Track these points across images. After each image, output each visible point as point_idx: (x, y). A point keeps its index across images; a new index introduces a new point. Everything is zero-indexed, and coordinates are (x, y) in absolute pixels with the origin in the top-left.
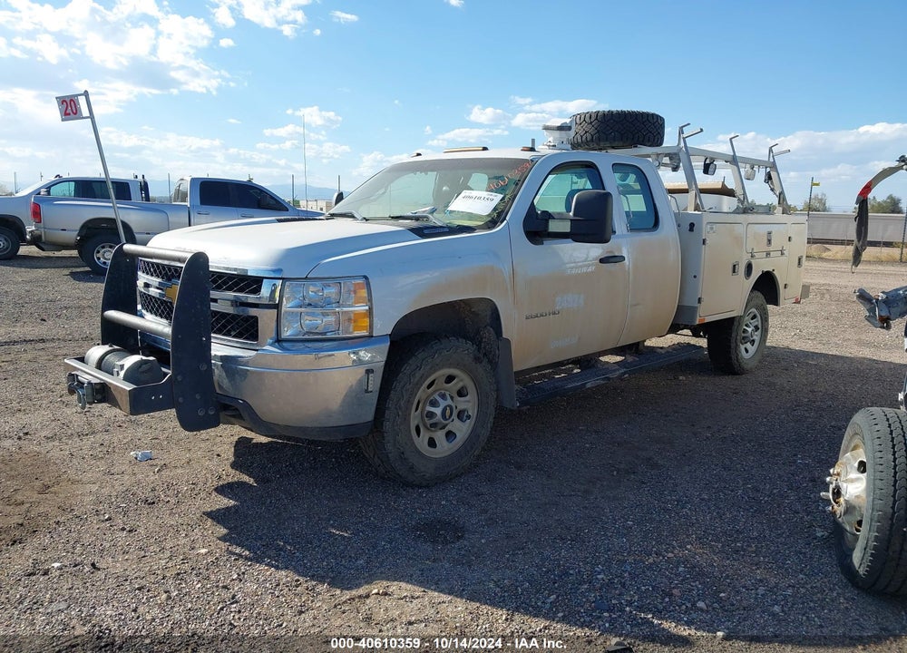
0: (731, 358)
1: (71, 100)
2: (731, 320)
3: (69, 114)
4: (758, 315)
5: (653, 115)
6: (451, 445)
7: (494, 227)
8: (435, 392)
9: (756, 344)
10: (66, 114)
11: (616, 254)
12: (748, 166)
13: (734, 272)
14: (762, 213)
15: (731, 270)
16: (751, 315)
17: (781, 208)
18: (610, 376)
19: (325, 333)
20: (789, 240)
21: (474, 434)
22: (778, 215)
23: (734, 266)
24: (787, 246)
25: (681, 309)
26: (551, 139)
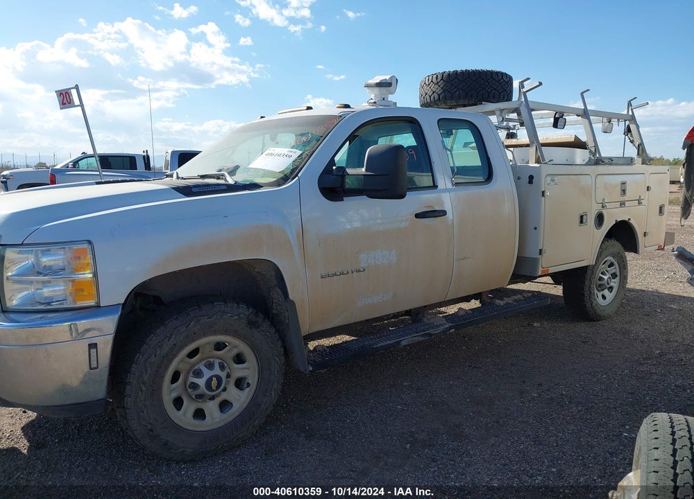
0: (585, 306)
1: (66, 93)
2: (584, 270)
3: (65, 104)
4: (616, 263)
5: (497, 73)
6: (225, 416)
7: (283, 184)
8: (202, 360)
9: (615, 290)
10: (63, 104)
11: (437, 209)
12: (605, 120)
13: (582, 222)
14: (622, 165)
15: (578, 220)
16: (608, 263)
17: (640, 159)
18: (432, 331)
19: (49, 304)
20: (648, 190)
21: (254, 403)
22: (638, 166)
23: (582, 217)
24: (645, 196)
25: (521, 260)
26: (373, 96)
